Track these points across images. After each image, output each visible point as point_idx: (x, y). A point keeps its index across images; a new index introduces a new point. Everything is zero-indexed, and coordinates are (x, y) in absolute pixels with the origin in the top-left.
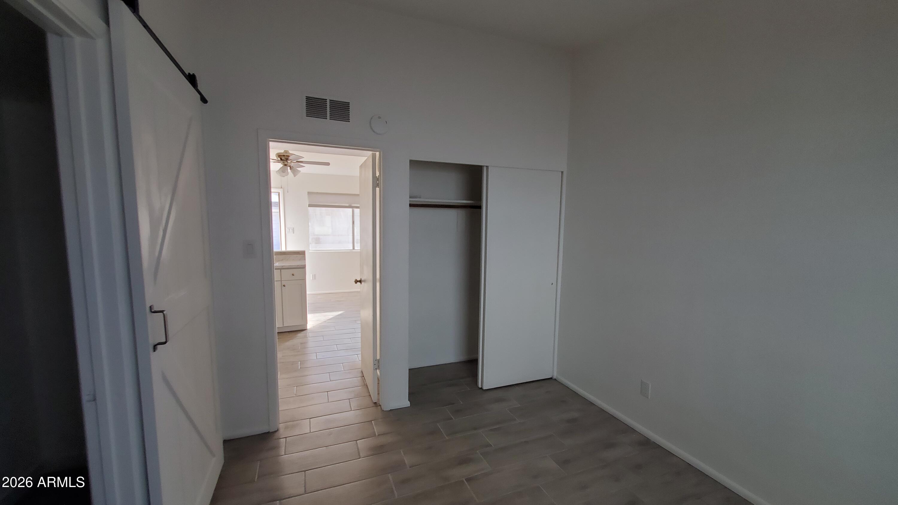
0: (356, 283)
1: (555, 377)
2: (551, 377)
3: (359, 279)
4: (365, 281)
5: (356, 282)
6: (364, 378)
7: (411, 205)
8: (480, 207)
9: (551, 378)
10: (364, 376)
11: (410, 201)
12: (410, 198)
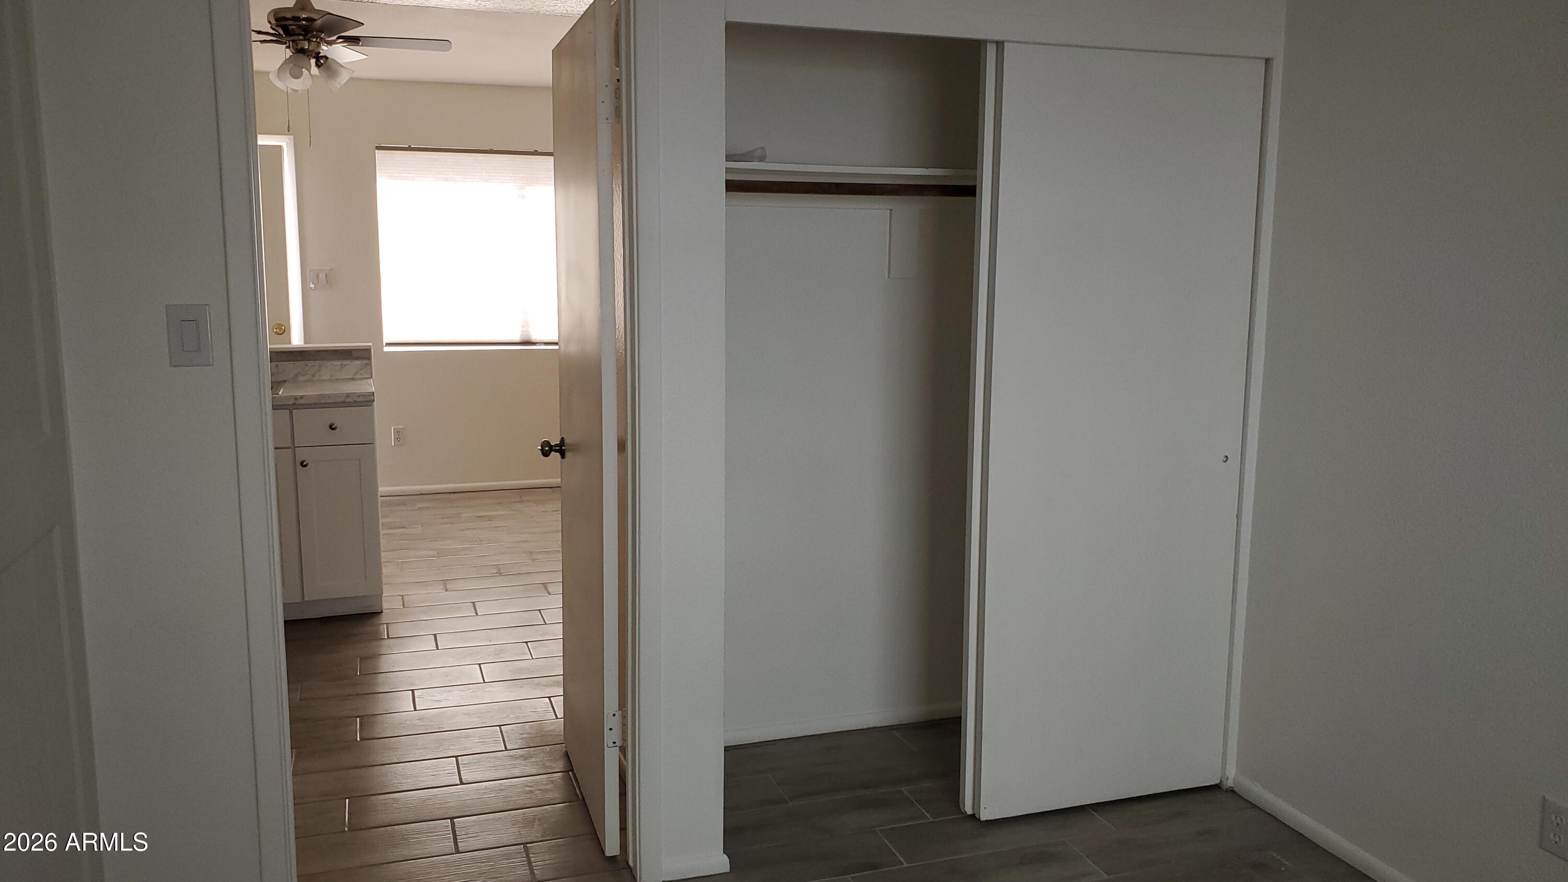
0: (545, 454)
1: (1230, 783)
2: (1218, 782)
3: (555, 441)
4: (576, 448)
5: (547, 448)
6: (574, 775)
7: (732, 186)
8: (970, 191)
9: (1217, 787)
10: (572, 770)
11: (728, 170)
12: (729, 158)
